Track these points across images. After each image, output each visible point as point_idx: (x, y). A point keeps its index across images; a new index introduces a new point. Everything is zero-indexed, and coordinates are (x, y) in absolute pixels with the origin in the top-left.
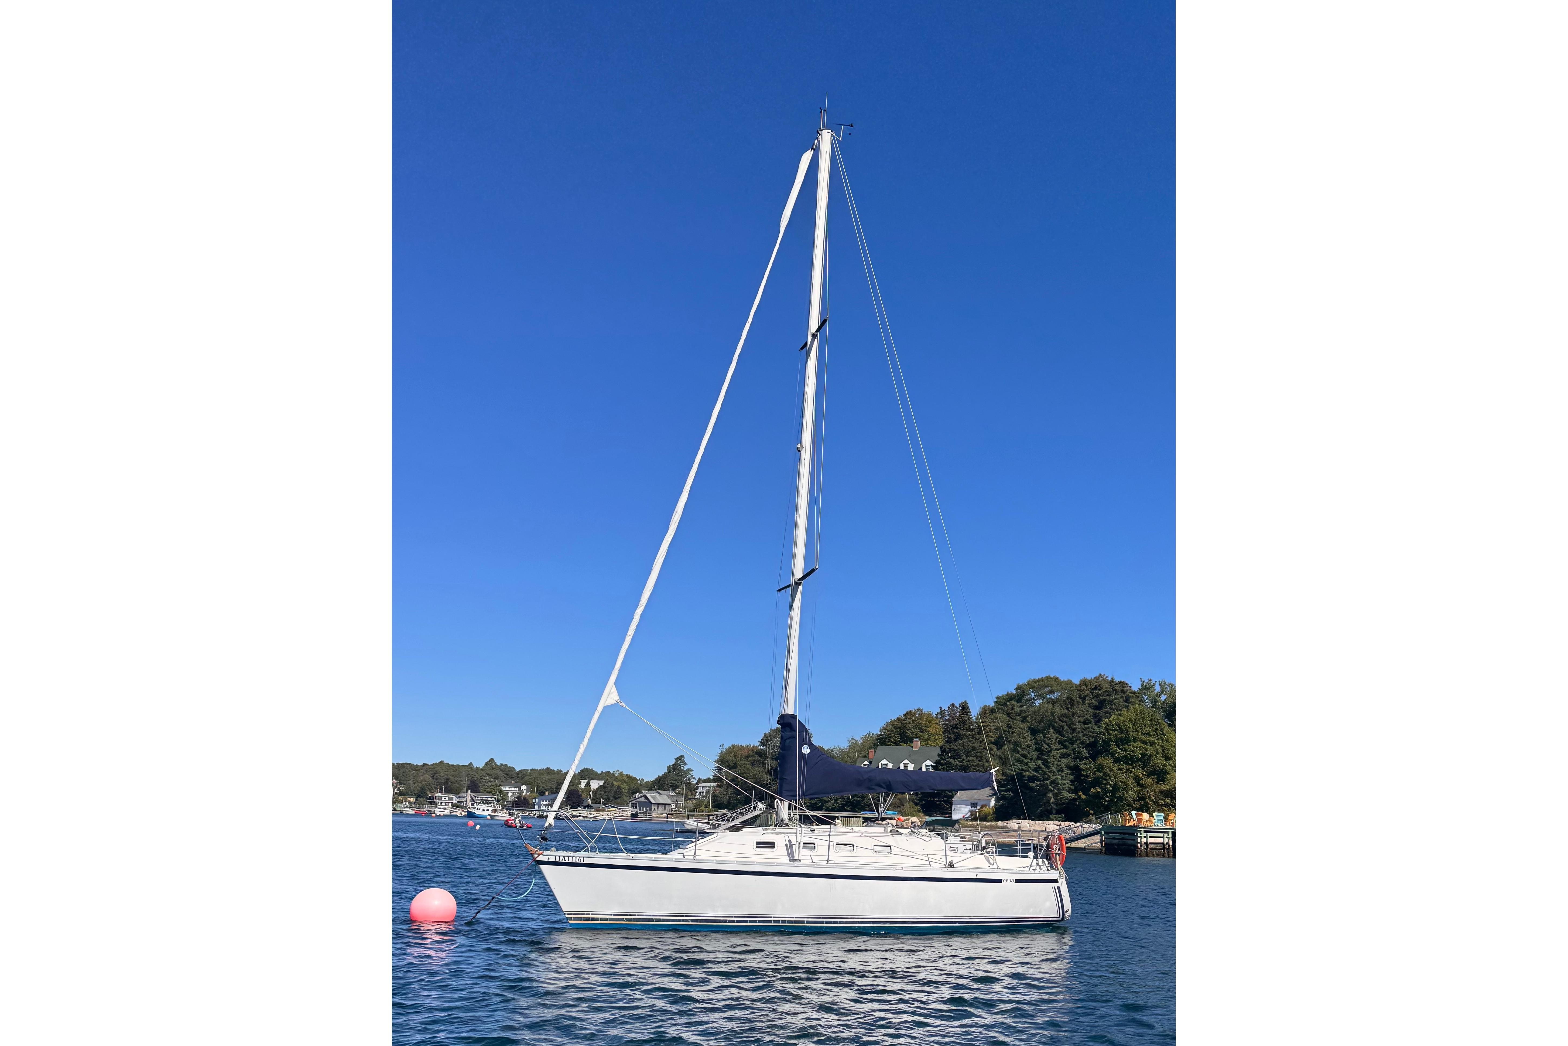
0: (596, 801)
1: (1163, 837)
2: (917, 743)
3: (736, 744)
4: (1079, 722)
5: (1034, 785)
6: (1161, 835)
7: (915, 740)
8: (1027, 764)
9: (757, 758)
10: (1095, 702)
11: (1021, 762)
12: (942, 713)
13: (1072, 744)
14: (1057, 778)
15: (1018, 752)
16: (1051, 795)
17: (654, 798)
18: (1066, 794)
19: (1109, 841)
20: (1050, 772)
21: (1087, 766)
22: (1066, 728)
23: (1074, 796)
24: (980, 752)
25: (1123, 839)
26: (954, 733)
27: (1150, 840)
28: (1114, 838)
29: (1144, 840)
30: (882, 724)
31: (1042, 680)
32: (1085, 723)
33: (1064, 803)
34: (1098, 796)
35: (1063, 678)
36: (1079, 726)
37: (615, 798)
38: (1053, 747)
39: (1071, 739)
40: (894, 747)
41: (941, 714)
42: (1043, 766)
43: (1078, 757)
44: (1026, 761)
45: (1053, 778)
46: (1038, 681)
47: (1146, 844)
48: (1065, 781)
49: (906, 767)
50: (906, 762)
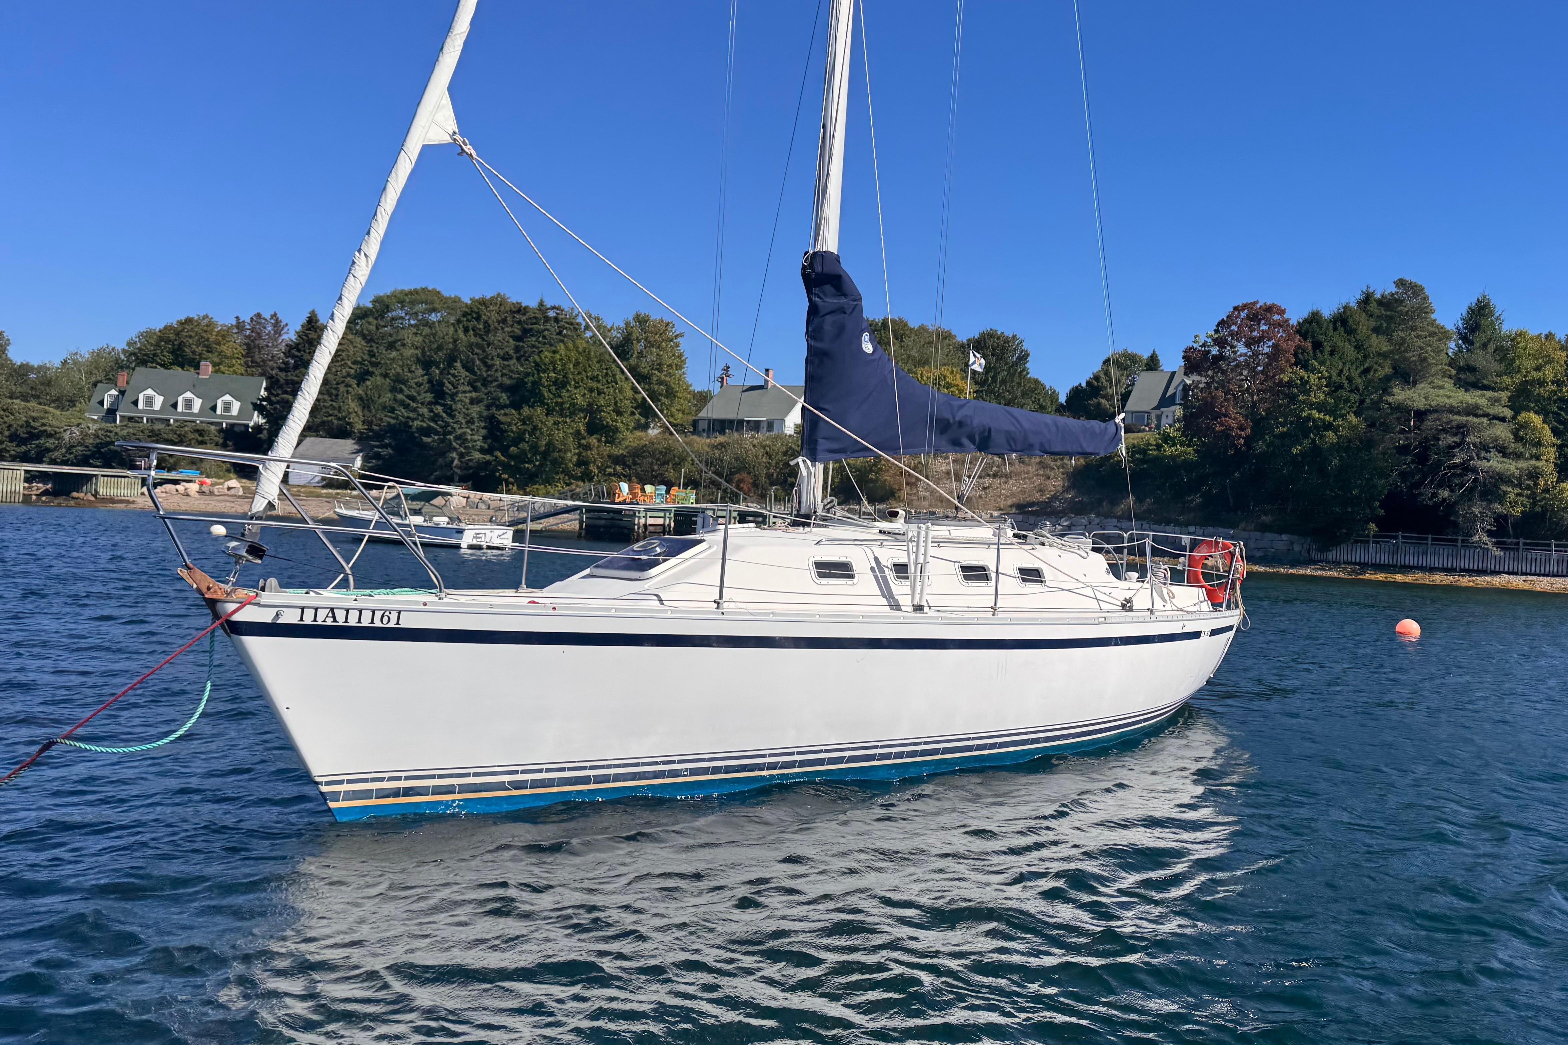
1: (664, 517)
2: (207, 368)
4: (498, 355)
5: (429, 440)
7: (202, 363)
8: (415, 410)
10: (518, 332)
11: (406, 407)
12: (239, 325)
13: (484, 385)
14: (465, 433)
16: (454, 455)
18: (477, 455)
20: (456, 422)
21: (509, 418)
22: (478, 362)
23: (488, 457)
24: (336, 389)
25: (612, 519)
26: (293, 357)
32: (504, 359)
33: (471, 468)
34: (521, 458)
35: (447, 292)
36: (498, 362)
38: (460, 388)
39: (485, 379)
40: (163, 370)
41: (236, 326)
42: (444, 415)
43: (495, 404)
44: (414, 405)
45: (459, 432)
47: (645, 526)
48: (477, 437)
49: (188, 403)
50: (189, 395)
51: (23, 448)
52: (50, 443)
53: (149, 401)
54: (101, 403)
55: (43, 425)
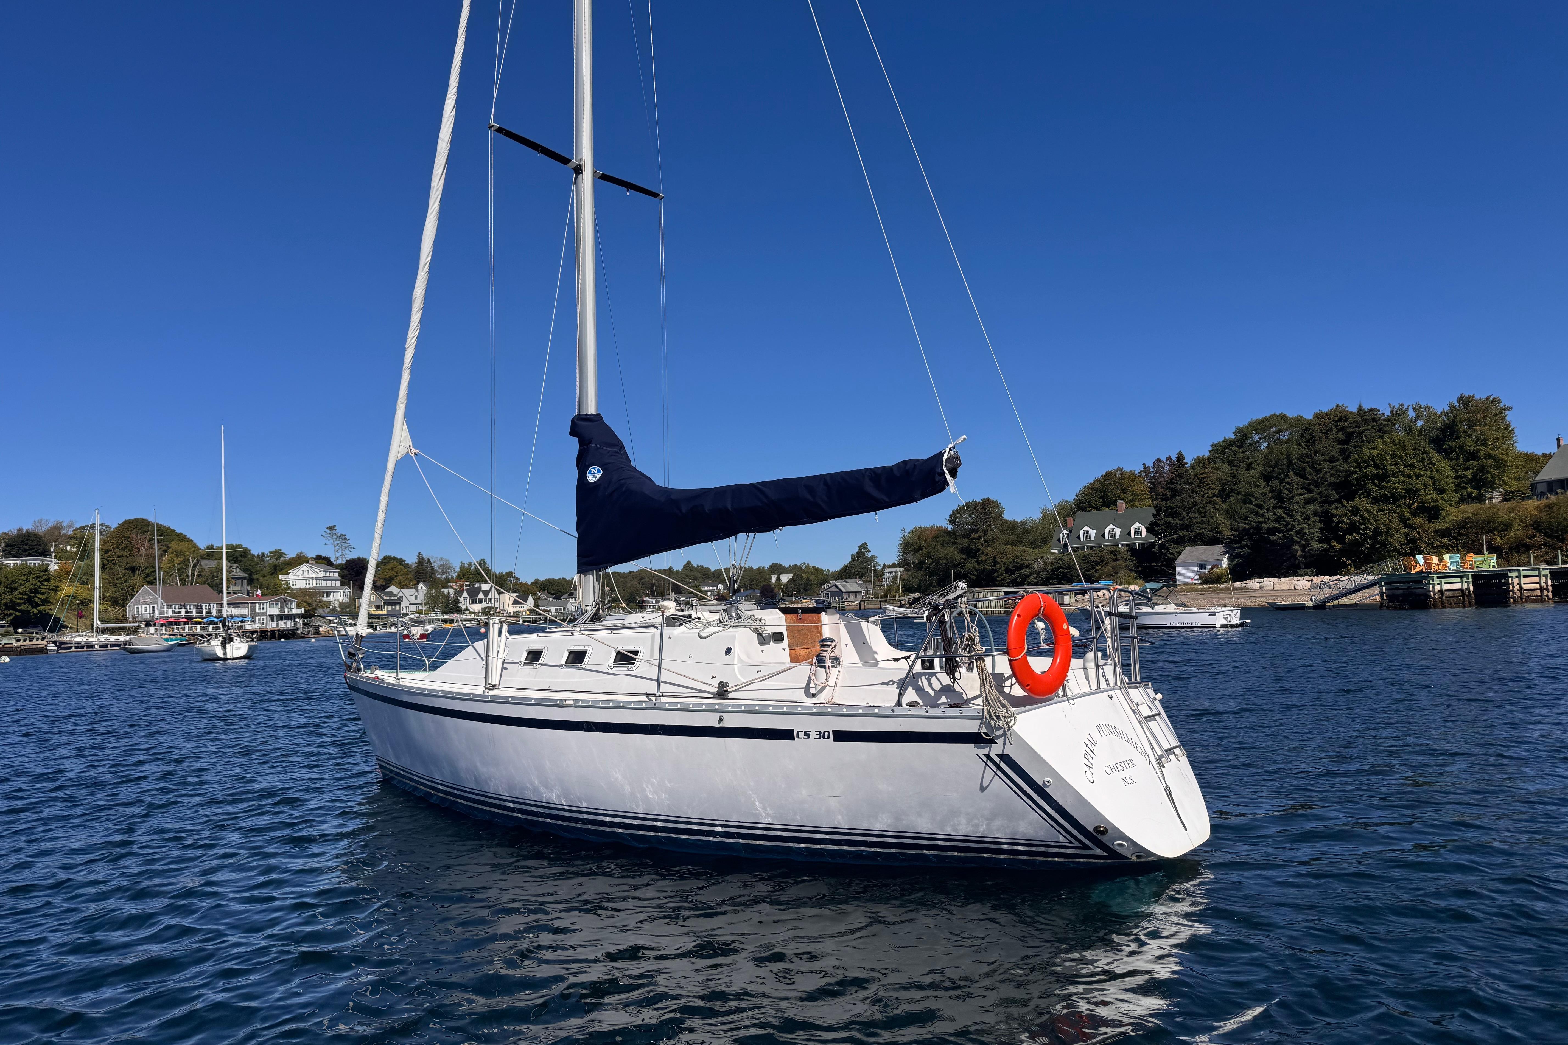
0: (788, 594)
1: (1461, 582)
2: (1122, 505)
3: (919, 526)
4: (1325, 460)
5: (1275, 538)
6: (1459, 580)
7: (1118, 502)
8: (1263, 515)
9: (947, 538)
10: (1342, 437)
11: (1257, 514)
12: (1146, 470)
13: (1317, 486)
14: (1303, 528)
15: (1251, 503)
16: (1297, 547)
17: (844, 587)
18: (1316, 545)
19: (1390, 592)
20: (1295, 520)
21: (1338, 510)
22: (1308, 469)
23: (1325, 546)
24: (1203, 508)
25: (1409, 588)
27: (1446, 587)
28: (1398, 589)
29: (1438, 588)
30: (1078, 488)
31: (1266, 419)
32: (1330, 461)
33: (1313, 555)
34: (1356, 544)
35: (1291, 414)
36: (1326, 466)
37: (805, 590)
38: (1295, 492)
39: (1316, 482)
40: (1095, 512)
41: (1144, 471)
42: (1285, 516)
43: (1327, 501)
44: (1261, 511)
45: (1299, 528)
46: (1262, 421)
47: (1441, 591)
48: (1314, 530)
49: (1112, 533)
50: (1111, 527)
51: (1013, 577)
52: (1027, 571)
53: (1087, 534)
54: (1059, 540)
55: (1022, 560)
